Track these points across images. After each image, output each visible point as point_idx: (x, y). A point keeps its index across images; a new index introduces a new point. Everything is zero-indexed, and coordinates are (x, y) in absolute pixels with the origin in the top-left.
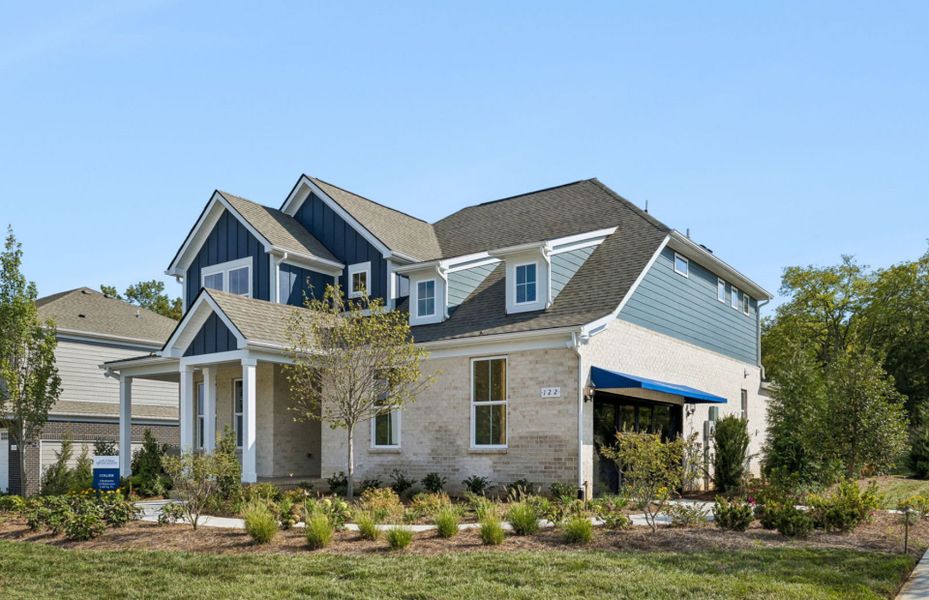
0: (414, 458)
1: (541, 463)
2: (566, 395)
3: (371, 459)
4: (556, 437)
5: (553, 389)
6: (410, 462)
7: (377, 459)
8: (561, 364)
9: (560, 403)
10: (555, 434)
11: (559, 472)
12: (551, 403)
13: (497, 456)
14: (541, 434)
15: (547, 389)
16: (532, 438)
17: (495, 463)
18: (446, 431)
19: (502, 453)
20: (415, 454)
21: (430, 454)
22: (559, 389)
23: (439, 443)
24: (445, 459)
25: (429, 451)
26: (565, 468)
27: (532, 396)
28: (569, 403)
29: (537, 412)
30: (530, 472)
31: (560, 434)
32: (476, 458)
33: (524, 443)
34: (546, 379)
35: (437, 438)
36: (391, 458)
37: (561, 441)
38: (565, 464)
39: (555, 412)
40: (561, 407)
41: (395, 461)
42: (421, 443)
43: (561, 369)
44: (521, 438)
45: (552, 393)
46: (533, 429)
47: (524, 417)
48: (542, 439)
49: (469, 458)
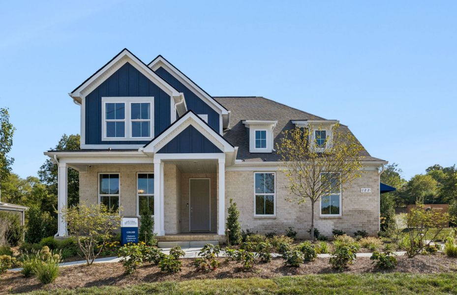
0: (285, 221)
1: (360, 223)
2: (373, 191)
3: (255, 222)
4: (369, 211)
5: (367, 189)
6: (283, 223)
7: (260, 222)
8: (371, 178)
9: (370, 196)
10: (368, 209)
11: (370, 227)
12: (365, 195)
13: (336, 220)
14: (360, 209)
15: (364, 189)
16: (355, 211)
17: (334, 223)
18: (305, 207)
19: (339, 218)
20: (285, 219)
21: (295, 219)
22: (370, 189)
23: (301, 213)
24: (306, 221)
25: (295, 217)
26: (373, 225)
27: (355, 191)
28: (375, 195)
29: (358, 199)
30: (355, 227)
31: (370, 209)
32: (324, 221)
33: (350, 214)
34: (363, 184)
35: (300, 211)
36: (270, 221)
37: (370, 213)
38: (373, 223)
39: (368, 199)
40: (371, 197)
41: (272, 223)
42: (290, 213)
43: (371, 180)
44: (350, 211)
45: (367, 191)
46: (356, 207)
47: (352, 201)
48: (361, 212)
49: (320, 221)
